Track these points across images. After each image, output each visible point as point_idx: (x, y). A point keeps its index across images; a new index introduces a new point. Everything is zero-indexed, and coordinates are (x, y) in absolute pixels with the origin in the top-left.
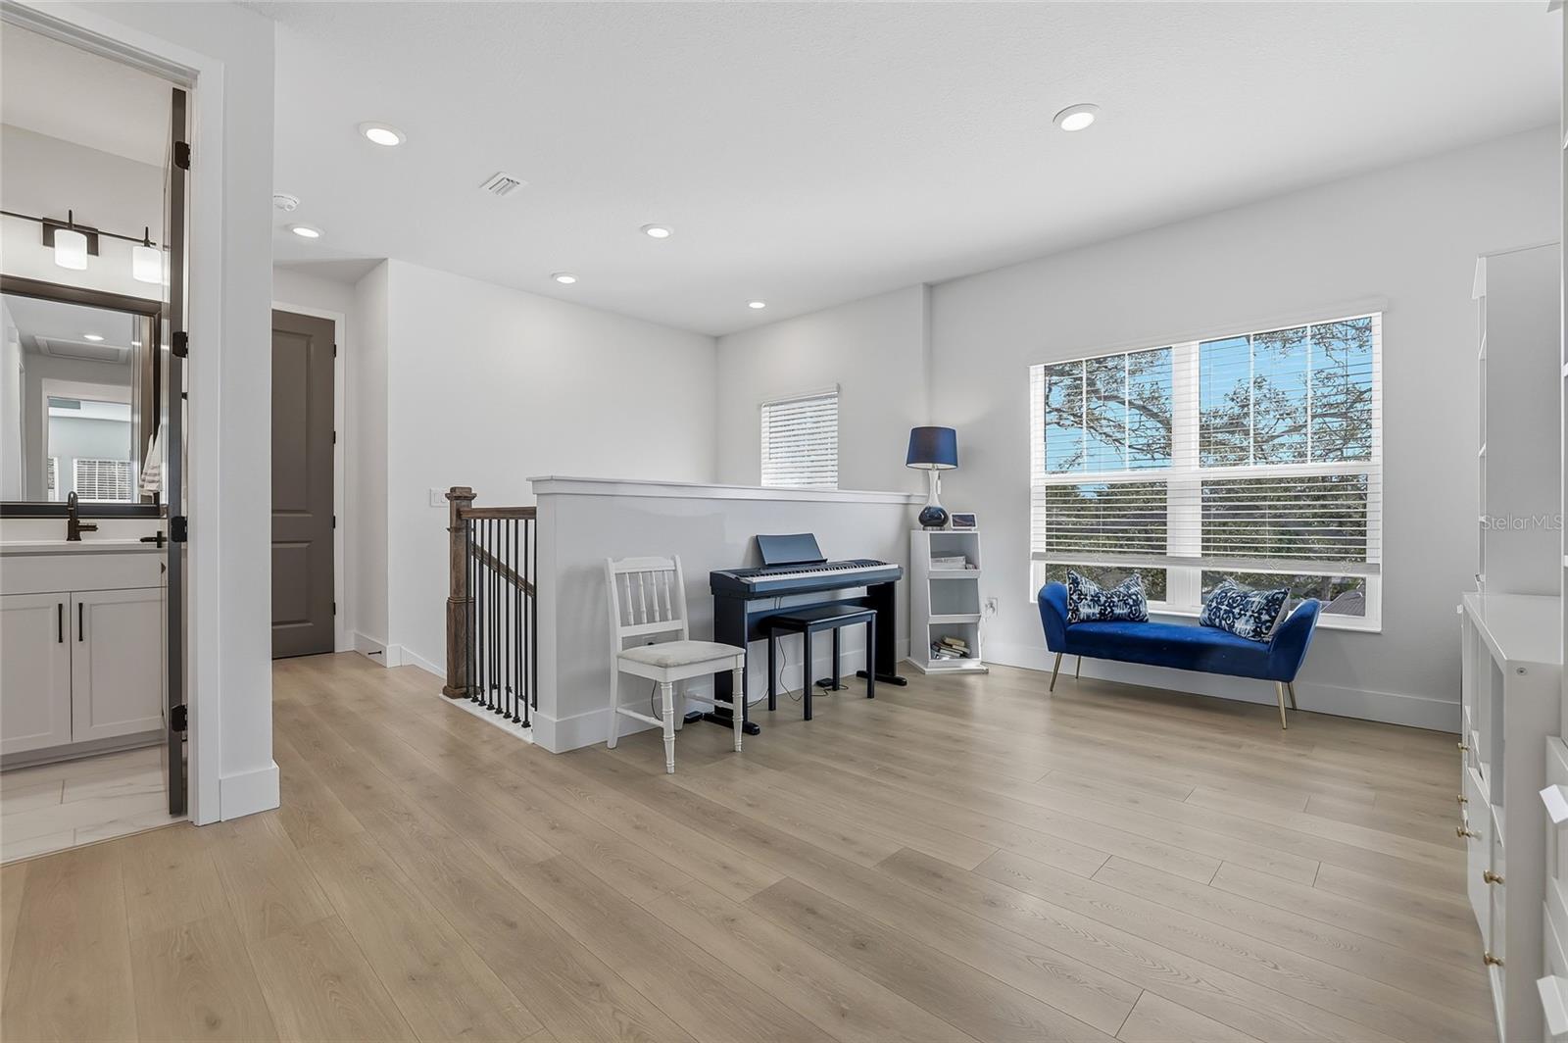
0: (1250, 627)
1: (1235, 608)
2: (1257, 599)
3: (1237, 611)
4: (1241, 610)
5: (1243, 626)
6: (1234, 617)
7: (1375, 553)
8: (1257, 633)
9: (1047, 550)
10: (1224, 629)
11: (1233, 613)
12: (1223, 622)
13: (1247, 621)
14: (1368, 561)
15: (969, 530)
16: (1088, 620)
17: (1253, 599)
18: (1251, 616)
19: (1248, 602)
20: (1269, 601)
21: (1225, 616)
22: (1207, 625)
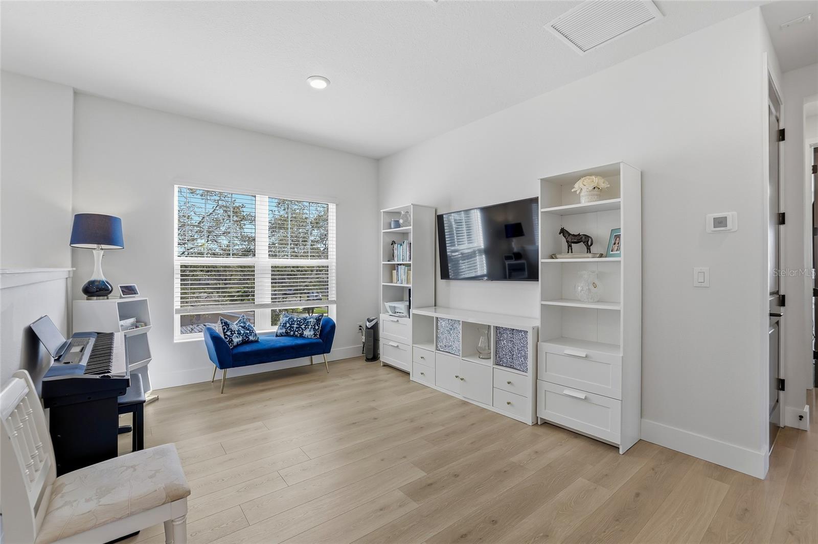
0: (312, 333)
1: (302, 325)
2: (312, 320)
3: (303, 326)
4: (305, 326)
5: (308, 333)
6: (302, 329)
7: (333, 296)
8: (315, 335)
9: (181, 306)
10: (297, 336)
11: (301, 328)
12: (296, 333)
13: (310, 331)
14: (329, 299)
15: (134, 297)
16: (238, 345)
17: (310, 320)
18: (311, 328)
19: (308, 322)
20: (317, 320)
21: (297, 330)
22: (285, 336)
